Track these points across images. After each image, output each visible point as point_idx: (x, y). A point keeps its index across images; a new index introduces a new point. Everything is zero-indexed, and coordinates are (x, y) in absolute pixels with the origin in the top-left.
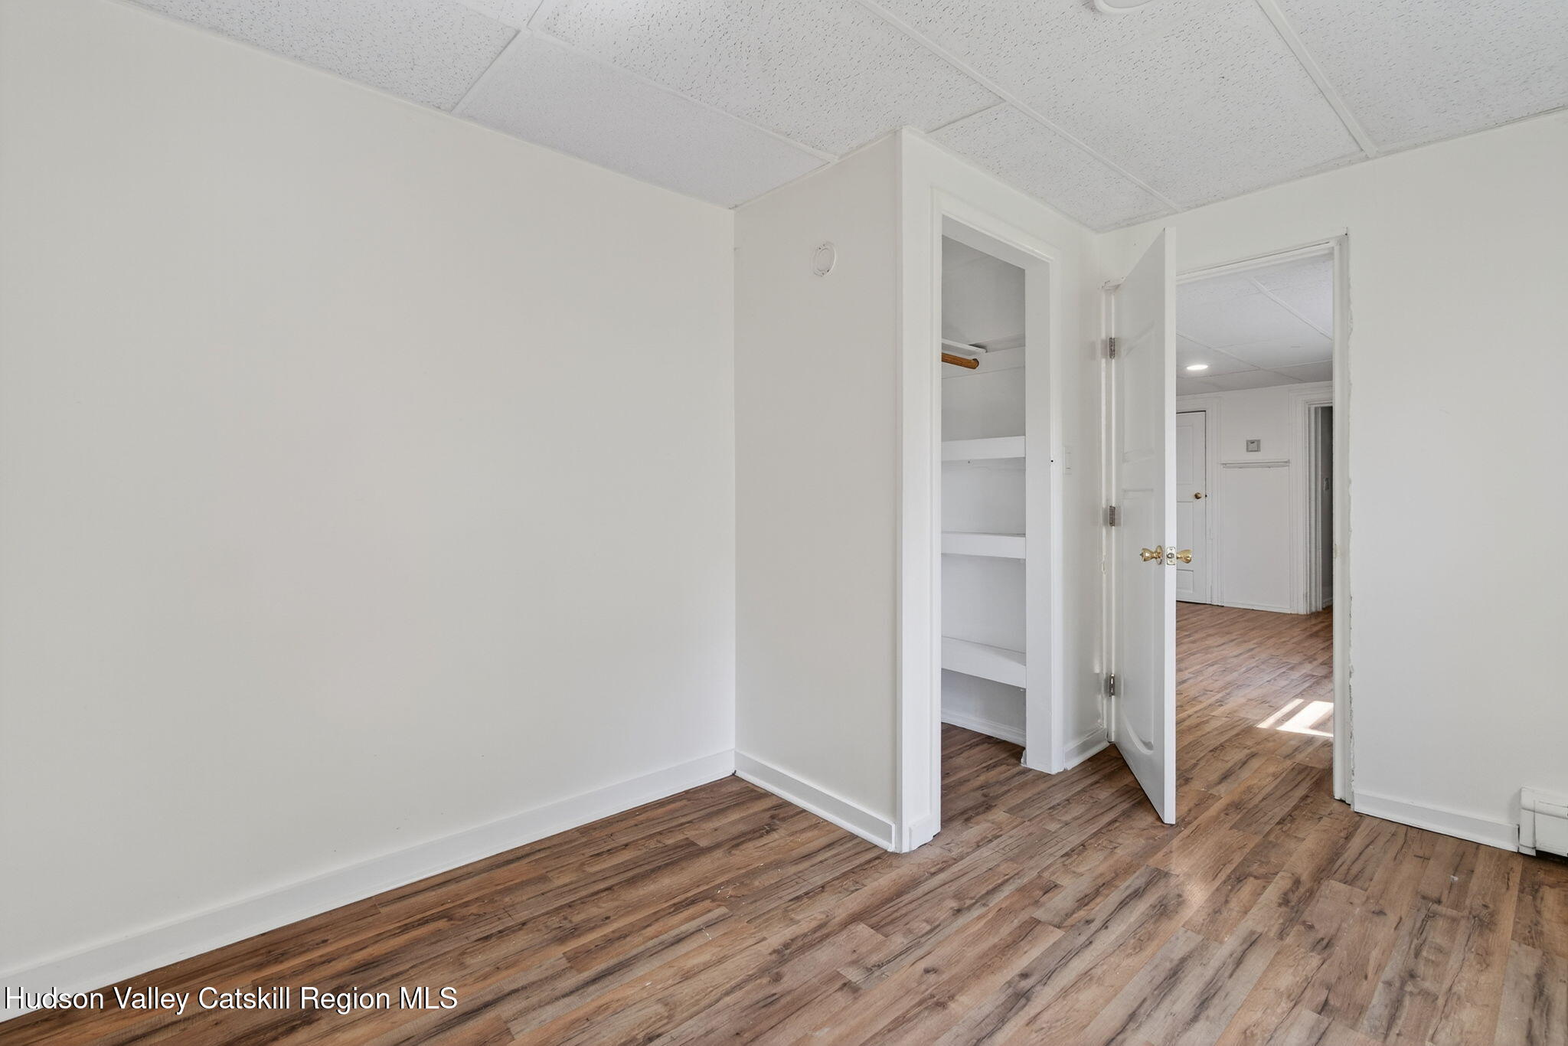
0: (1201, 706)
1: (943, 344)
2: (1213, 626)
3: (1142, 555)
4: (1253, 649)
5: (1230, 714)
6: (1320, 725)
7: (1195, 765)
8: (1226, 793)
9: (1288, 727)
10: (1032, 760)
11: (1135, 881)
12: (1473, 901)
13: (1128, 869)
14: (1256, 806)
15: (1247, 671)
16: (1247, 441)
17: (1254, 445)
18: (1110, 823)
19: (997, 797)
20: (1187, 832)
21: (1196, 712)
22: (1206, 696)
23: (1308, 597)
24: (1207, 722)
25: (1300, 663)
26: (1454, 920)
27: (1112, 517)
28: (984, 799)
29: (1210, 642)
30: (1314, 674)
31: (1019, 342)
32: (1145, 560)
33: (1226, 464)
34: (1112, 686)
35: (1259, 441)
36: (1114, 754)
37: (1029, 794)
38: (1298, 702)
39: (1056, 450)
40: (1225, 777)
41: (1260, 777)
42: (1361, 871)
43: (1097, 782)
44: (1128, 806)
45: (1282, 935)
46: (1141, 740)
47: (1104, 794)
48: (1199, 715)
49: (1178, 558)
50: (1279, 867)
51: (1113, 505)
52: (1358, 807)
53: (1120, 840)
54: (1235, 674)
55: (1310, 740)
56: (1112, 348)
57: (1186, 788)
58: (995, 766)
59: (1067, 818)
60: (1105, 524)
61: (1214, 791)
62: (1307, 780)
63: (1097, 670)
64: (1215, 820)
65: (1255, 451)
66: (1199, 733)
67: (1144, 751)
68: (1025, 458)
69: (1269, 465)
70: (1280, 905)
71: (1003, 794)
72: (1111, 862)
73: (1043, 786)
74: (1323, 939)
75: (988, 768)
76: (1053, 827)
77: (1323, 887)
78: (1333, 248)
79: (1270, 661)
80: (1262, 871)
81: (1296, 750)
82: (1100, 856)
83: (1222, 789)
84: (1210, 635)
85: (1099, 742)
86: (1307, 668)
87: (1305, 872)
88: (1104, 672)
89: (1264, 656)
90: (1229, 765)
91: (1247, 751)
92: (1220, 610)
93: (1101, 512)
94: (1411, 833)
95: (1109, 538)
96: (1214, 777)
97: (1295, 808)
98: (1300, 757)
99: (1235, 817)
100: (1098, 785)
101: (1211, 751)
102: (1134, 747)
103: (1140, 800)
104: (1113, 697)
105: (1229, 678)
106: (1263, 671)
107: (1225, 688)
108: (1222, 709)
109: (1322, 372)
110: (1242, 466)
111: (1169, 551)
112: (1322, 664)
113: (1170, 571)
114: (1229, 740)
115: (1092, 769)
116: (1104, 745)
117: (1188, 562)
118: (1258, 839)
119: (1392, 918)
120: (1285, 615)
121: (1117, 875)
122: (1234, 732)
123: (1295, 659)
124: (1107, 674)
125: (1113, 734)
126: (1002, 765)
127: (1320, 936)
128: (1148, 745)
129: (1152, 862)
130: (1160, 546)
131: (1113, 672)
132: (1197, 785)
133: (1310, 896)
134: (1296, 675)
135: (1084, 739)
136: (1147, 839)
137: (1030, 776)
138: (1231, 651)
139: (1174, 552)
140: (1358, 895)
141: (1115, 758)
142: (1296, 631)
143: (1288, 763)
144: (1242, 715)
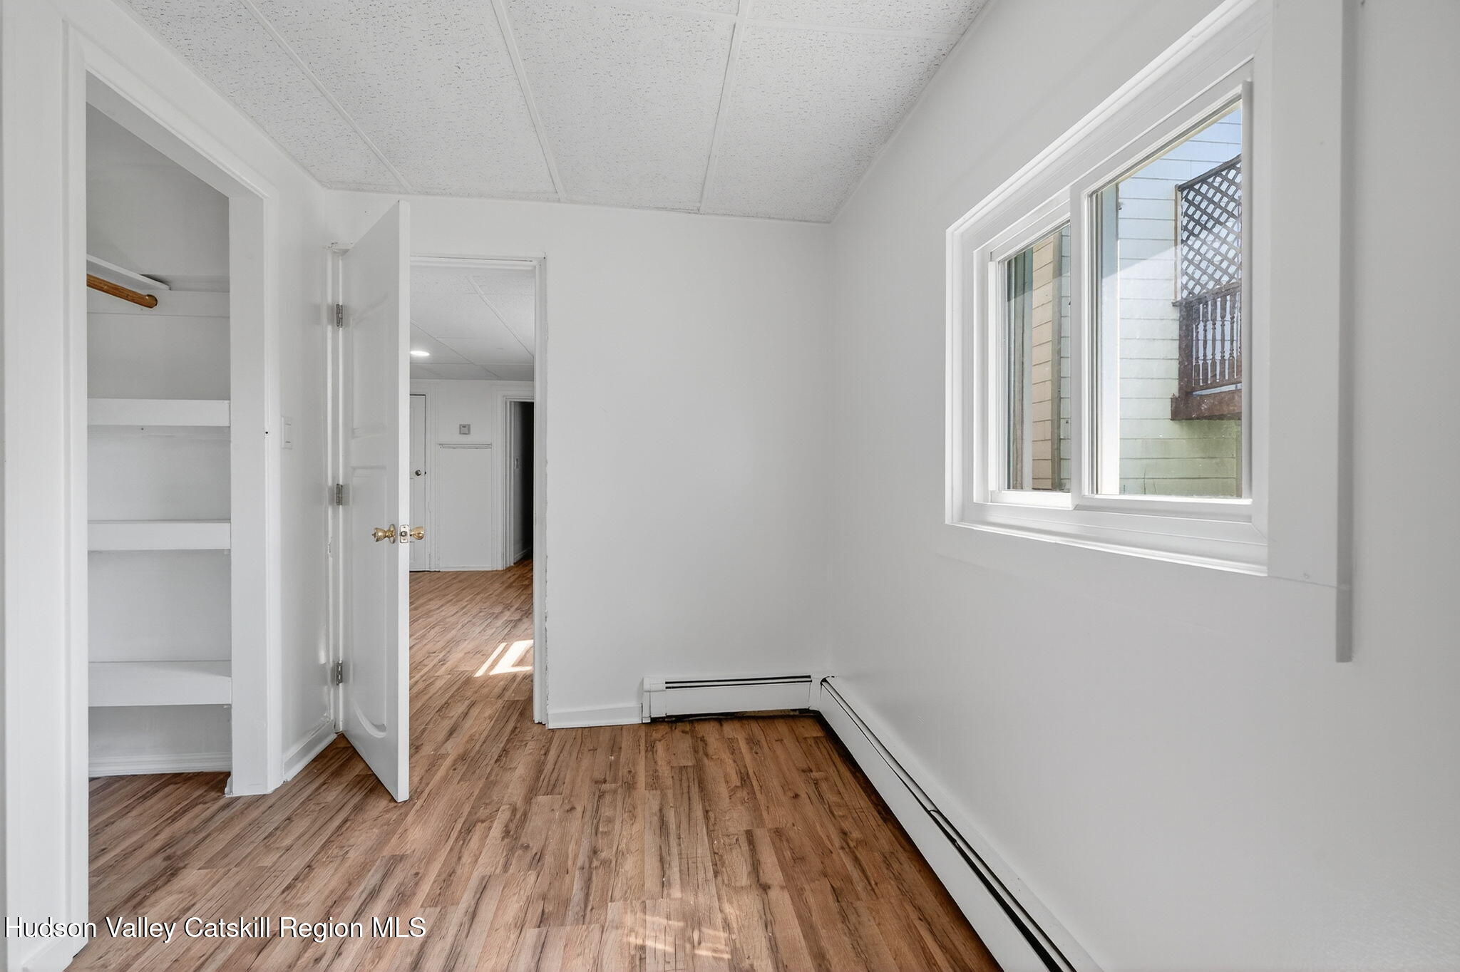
0: (426, 669)
1: (88, 263)
2: (431, 592)
3: (374, 535)
4: (466, 606)
5: (450, 672)
6: (521, 662)
7: (424, 730)
8: (453, 749)
9: (498, 670)
10: (239, 787)
11: (371, 879)
12: (623, 772)
13: (364, 868)
14: (479, 751)
15: (463, 626)
16: (460, 425)
17: (465, 429)
18: (340, 827)
19: (187, 854)
20: (419, 803)
21: (422, 677)
22: (430, 658)
23: (504, 555)
24: (432, 684)
25: (502, 612)
26: (615, 792)
27: (339, 495)
28: (166, 864)
29: (433, 605)
30: (512, 619)
31: (221, 286)
32: (377, 540)
33: (442, 445)
34: (340, 673)
35: (469, 425)
36: (342, 745)
37: (237, 830)
38: (503, 645)
39: (272, 420)
40: (451, 733)
41: (480, 722)
42: (557, 780)
43: (324, 784)
44: (360, 797)
45: (506, 868)
46: (373, 724)
47: (332, 795)
48: (424, 678)
49: (411, 535)
50: (500, 802)
51: (341, 483)
52: (551, 726)
53: (352, 841)
54: (453, 632)
55: (514, 676)
56: (339, 315)
57: (417, 757)
58: (185, 811)
59: (287, 842)
60: (331, 502)
61: (442, 751)
62: (515, 713)
63: (323, 660)
64: (446, 780)
65: (466, 434)
66: (427, 697)
67: (379, 735)
68: (230, 427)
69: (477, 446)
70: (503, 839)
71: (197, 846)
72: (343, 870)
73: (254, 814)
74: (536, 853)
75: (174, 819)
76: (268, 861)
77: (533, 805)
78: (535, 267)
79: (481, 614)
80: (488, 811)
81: (504, 689)
82: (330, 869)
83: (449, 745)
84: (430, 600)
85: (327, 735)
86: (507, 615)
87: (518, 799)
88: (331, 660)
89: (475, 611)
90: (454, 719)
91: (467, 703)
92: (438, 575)
93: (327, 490)
94: (586, 732)
95: (335, 520)
96: (441, 736)
97: (509, 741)
98: (509, 695)
99: (462, 769)
100: (325, 786)
101: (437, 711)
102: (365, 732)
103: (373, 786)
104: (340, 684)
105: (449, 636)
106: (474, 624)
107: (443, 648)
108: (443, 668)
109: (525, 373)
110: (454, 446)
111: (402, 530)
112: (517, 609)
113: (404, 548)
114: (452, 696)
115: (318, 770)
116: (333, 737)
117: (420, 538)
118: (481, 783)
119: (579, 809)
120: (488, 572)
121: (350, 884)
122: (455, 688)
123: (497, 610)
124: (333, 661)
125: (341, 723)
126: (197, 805)
127: (534, 851)
128: (381, 727)
129: (387, 852)
130: (393, 525)
131: (341, 659)
132: (427, 750)
133: (525, 818)
134: (499, 623)
135: (306, 740)
136: (382, 826)
137: (238, 806)
138: (449, 610)
139: (407, 529)
140: (558, 799)
141: (344, 748)
142: (497, 585)
143: (500, 703)
144: (462, 669)
